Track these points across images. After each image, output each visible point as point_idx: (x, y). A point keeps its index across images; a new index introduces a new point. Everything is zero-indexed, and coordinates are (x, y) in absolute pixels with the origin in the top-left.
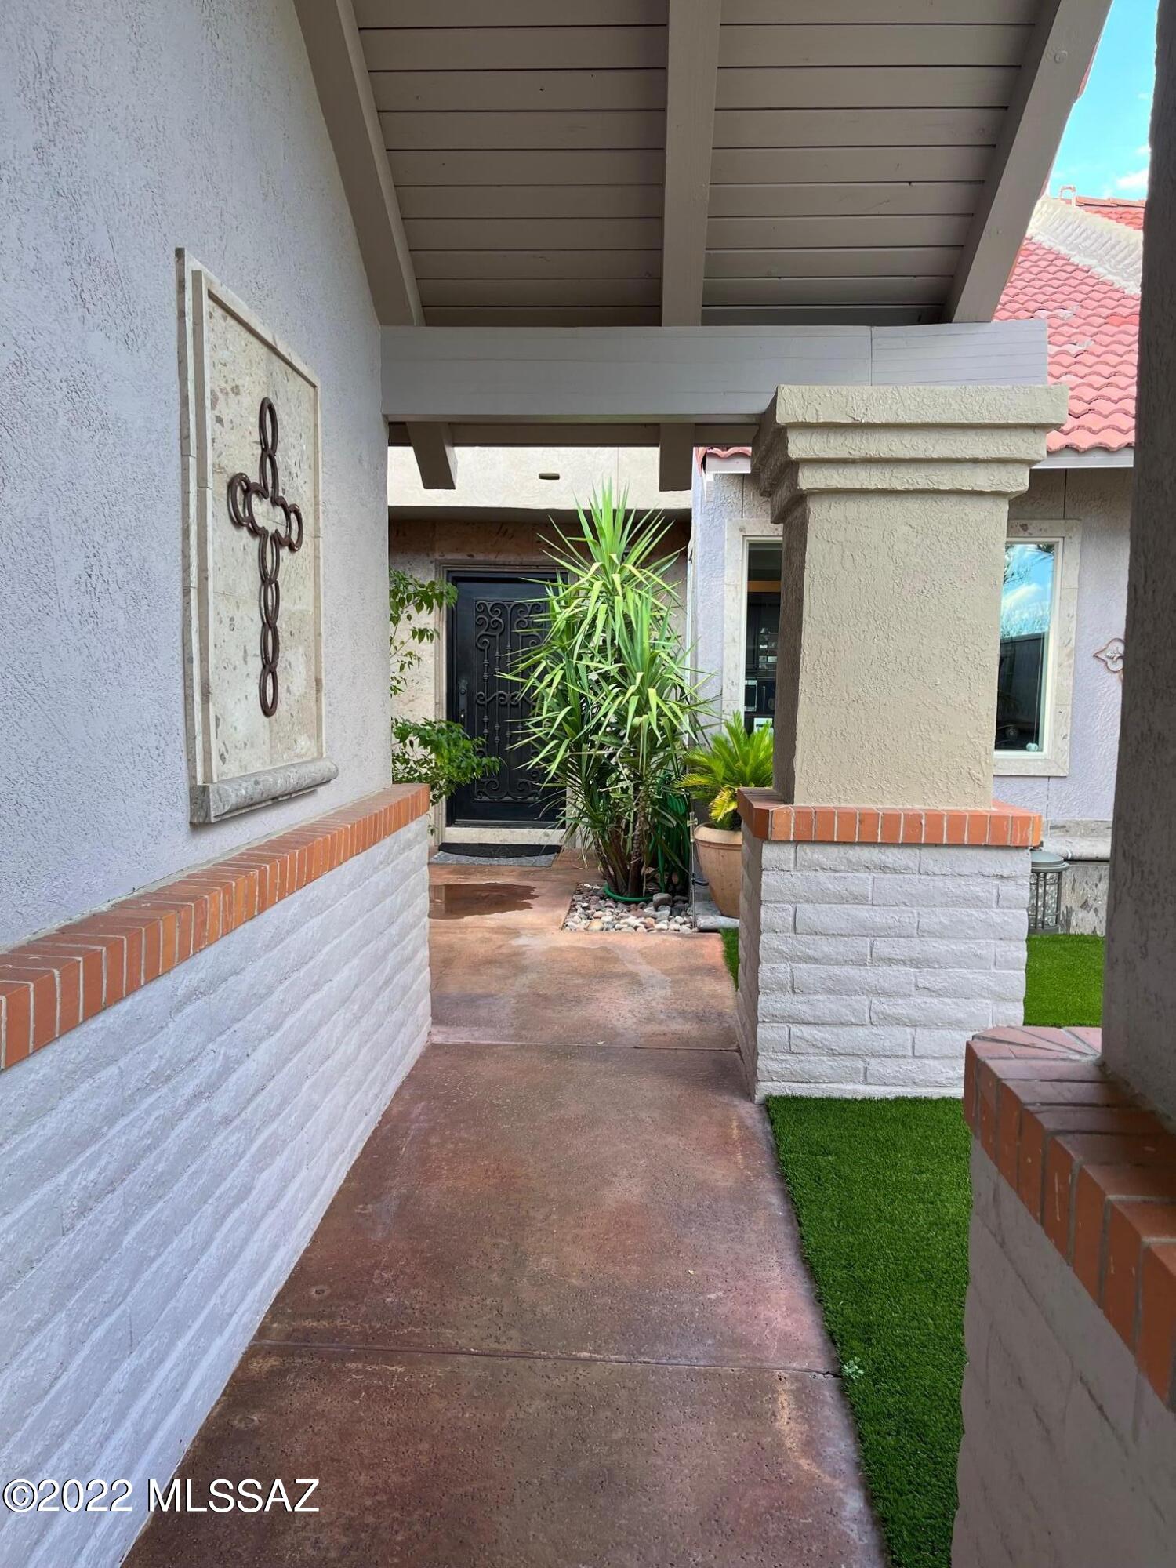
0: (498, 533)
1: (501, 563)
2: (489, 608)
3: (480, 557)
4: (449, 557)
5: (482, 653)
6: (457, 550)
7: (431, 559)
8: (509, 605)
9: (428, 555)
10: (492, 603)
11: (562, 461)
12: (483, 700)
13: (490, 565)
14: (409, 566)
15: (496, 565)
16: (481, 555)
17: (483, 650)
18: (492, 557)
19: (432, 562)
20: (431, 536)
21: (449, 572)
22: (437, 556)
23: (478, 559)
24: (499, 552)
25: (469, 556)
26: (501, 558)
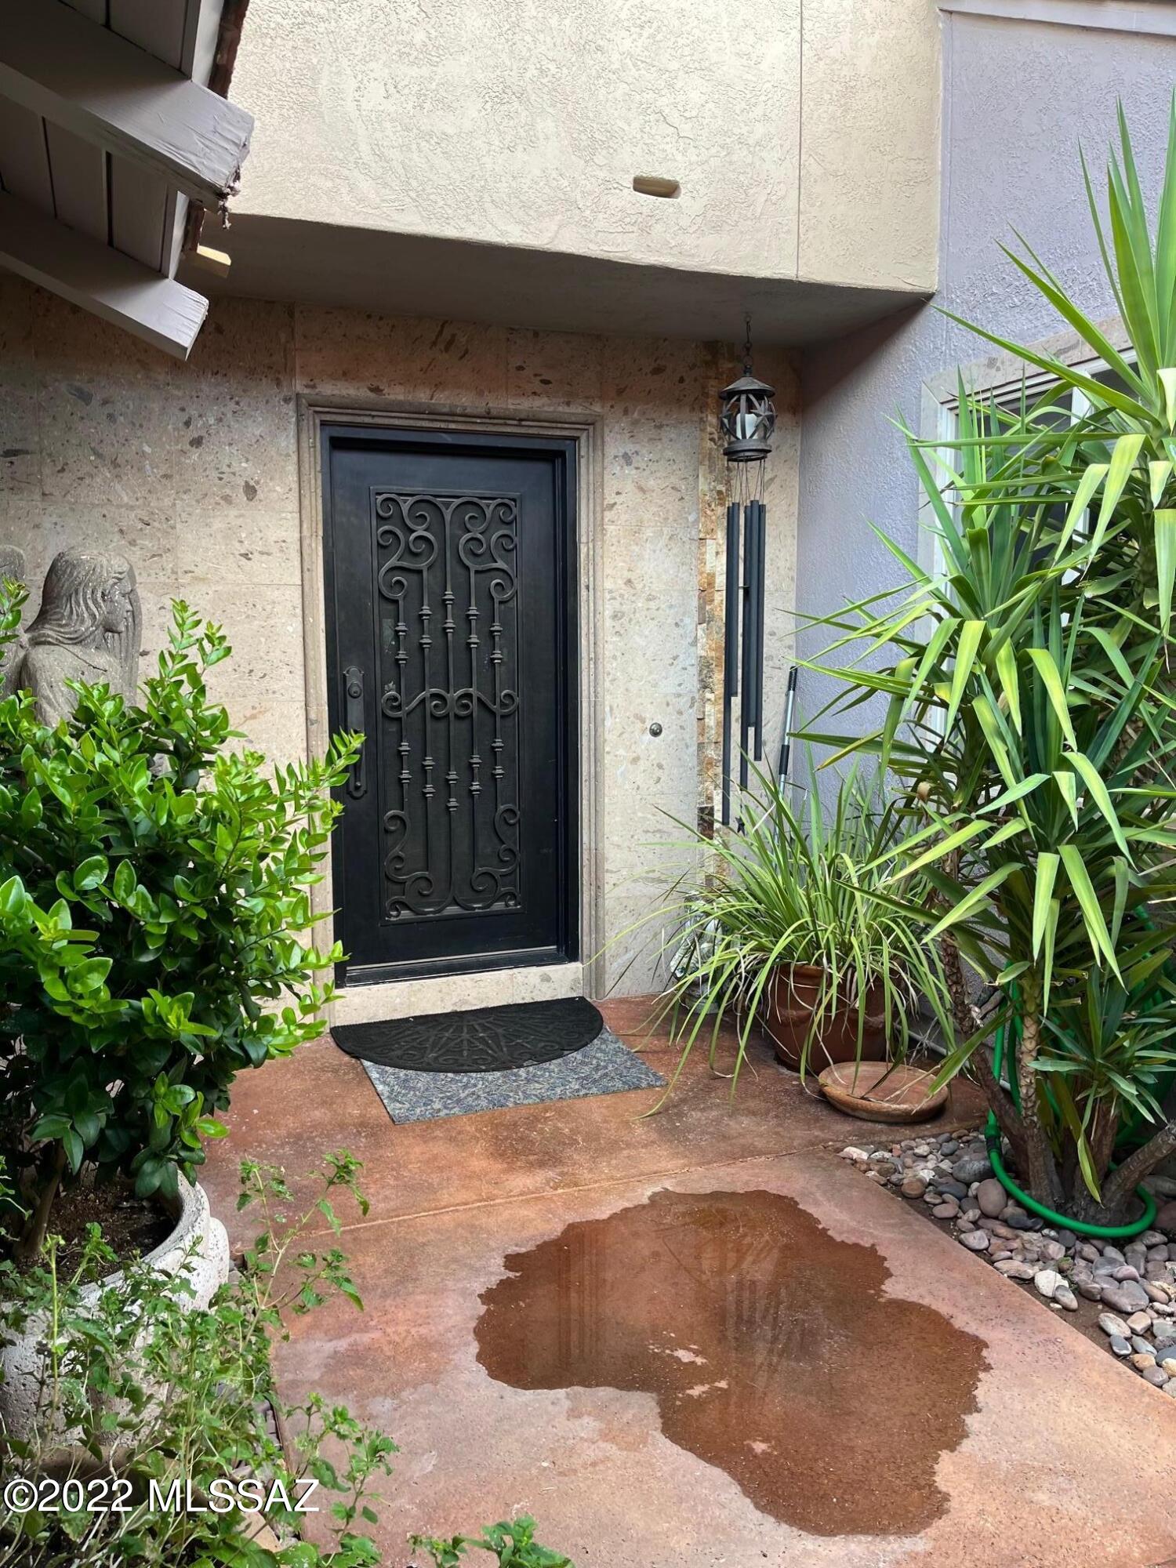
0: (434, 344)
1: (446, 410)
2: (405, 508)
3: (396, 394)
4: (330, 389)
5: (391, 607)
6: (345, 375)
7: (286, 392)
8: (448, 505)
9: (279, 383)
10: (411, 500)
11: (684, 152)
12: (399, 708)
13: (418, 411)
14: (232, 406)
15: (434, 413)
16: (399, 389)
17: (396, 602)
18: (422, 396)
19: (287, 400)
20: (283, 337)
21: (323, 424)
22: (299, 386)
23: (392, 397)
24: (439, 386)
25: (371, 390)
26: (443, 399)
